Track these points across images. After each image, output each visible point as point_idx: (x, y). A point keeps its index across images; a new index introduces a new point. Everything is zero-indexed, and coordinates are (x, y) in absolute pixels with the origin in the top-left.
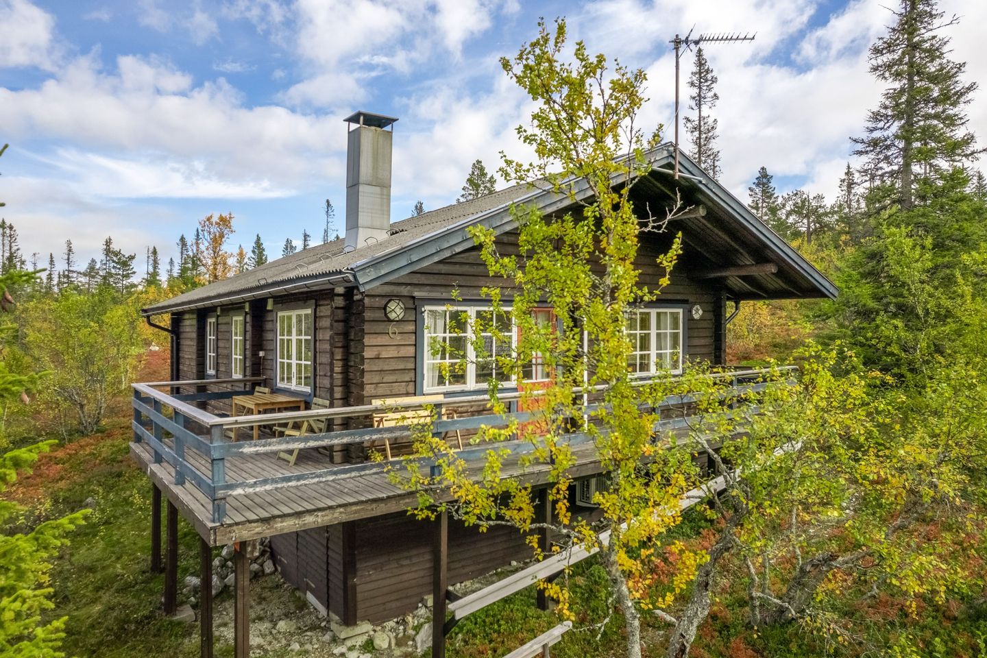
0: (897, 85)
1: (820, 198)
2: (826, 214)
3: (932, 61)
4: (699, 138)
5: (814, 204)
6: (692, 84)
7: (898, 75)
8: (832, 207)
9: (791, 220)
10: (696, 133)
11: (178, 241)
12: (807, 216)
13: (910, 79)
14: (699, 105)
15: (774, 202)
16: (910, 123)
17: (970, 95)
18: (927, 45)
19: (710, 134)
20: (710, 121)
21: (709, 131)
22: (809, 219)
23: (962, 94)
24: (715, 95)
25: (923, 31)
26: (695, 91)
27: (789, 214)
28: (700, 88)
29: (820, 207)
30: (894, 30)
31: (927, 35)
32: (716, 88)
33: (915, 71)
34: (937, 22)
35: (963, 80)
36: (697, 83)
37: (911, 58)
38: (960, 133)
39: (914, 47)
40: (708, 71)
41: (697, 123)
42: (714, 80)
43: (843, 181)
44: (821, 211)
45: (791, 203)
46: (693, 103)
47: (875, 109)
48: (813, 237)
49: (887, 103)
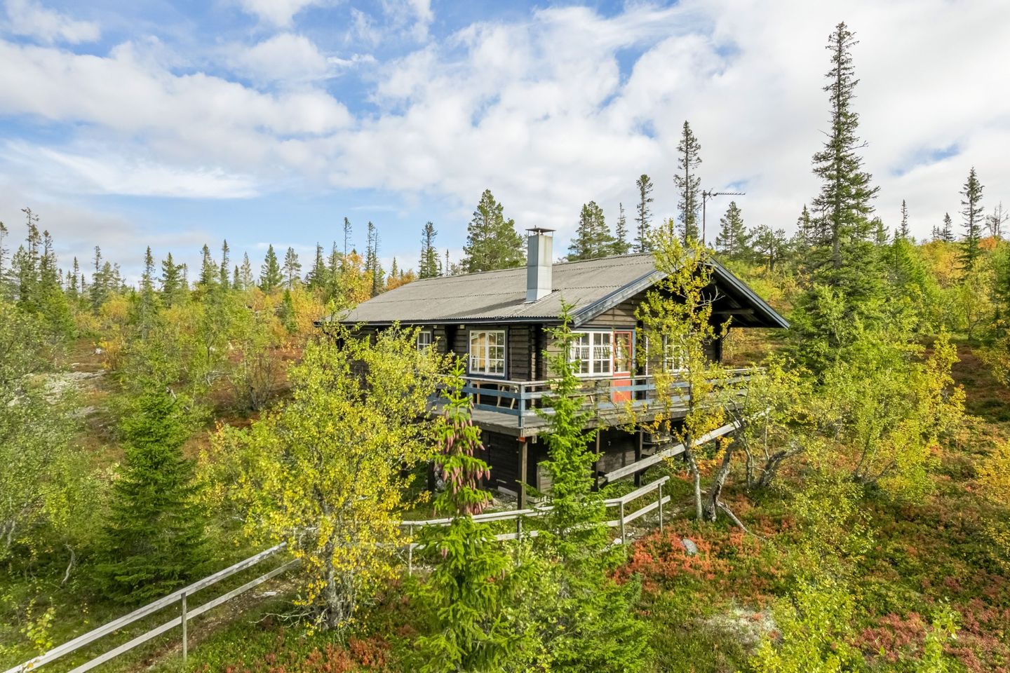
0: (831, 182)
1: (781, 232)
2: (786, 246)
3: (851, 170)
4: (687, 192)
5: (776, 237)
6: (681, 149)
7: (830, 177)
8: (792, 240)
9: (757, 249)
10: (684, 188)
11: (201, 250)
12: (770, 246)
13: (838, 181)
14: (686, 165)
15: (742, 233)
16: (837, 210)
17: (876, 194)
18: (849, 159)
19: (695, 189)
20: (695, 179)
21: (694, 187)
22: (771, 249)
23: (871, 193)
24: (698, 159)
25: (846, 149)
26: (683, 155)
27: (754, 244)
28: (687, 152)
29: (781, 240)
30: (828, 146)
31: (850, 152)
32: (700, 153)
33: (840, 175)
34: (855, 144)
35: (870, 186)
36: (684, 148)
37: (838, 167)
38: (870, 217)
39: (840, 159)
40: (693, 140)
41: (685, 180)
42: (698, 147)
43: (801, 219)
44: (782, 243)
45: (757, 235)
46: (681, 164)
47: (817, 198)
48: (776, 265)
49: (824, 195)
